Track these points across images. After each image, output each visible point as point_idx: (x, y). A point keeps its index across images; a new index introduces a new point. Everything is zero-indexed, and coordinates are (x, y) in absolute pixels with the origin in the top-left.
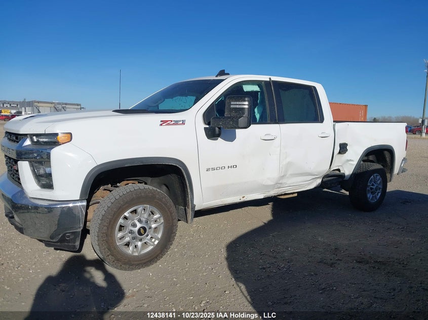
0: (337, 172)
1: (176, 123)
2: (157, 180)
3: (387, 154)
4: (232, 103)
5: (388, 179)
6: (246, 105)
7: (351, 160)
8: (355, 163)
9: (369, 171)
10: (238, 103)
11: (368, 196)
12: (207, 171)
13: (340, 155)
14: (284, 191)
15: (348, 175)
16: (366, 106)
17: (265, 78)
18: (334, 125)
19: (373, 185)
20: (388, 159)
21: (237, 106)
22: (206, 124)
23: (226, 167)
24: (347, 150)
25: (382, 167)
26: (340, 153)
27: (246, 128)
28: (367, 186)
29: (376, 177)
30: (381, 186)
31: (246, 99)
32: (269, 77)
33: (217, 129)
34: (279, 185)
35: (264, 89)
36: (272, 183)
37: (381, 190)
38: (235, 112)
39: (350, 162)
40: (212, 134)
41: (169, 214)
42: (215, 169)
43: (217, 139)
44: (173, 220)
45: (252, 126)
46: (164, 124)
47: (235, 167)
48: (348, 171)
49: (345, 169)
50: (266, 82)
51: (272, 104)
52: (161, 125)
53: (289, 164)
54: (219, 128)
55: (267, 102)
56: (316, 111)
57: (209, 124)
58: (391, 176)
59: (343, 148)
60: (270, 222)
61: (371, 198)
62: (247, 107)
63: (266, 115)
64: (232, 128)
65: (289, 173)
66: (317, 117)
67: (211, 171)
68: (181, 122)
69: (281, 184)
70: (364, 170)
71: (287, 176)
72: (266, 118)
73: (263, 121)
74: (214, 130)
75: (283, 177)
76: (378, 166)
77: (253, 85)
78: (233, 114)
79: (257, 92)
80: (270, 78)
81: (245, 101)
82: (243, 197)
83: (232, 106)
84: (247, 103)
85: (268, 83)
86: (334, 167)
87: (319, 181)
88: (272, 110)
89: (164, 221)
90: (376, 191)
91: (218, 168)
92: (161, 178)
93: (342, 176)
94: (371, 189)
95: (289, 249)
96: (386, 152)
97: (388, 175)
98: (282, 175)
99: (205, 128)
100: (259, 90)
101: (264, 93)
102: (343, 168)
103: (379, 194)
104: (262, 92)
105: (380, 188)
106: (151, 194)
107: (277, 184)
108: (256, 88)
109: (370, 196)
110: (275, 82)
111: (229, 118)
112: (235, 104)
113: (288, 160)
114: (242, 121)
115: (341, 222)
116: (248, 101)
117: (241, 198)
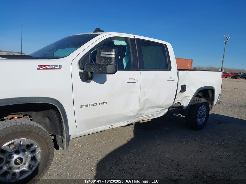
0: (179, 104)
1: (54, 67)
2: (40, 113)
3: (210, 92)
4: (102, 53)
5: (210, 109)
6: (113, 55)
7: (188, 97)
8: (191, 98)
9: (199, 103)
10: (106, 53)
11: (198, 120)
12: (81, 107)
13: (181, 93)
14: (143, 119)
15: (185, 107)
16: (192, 60)
17: (131, 36)
18: (178, 73)
19: (201, 113)
20: (210, 95)
21: (106, 56)
22: (81, 69)
23: (98, 104)
24: (185, 90)
25: (206, 101)
26: (181, 91)
27: (113, 74)
28: (197, 113)
29: (203, 108)
30: (205, 113)
31: (113, 50)
32: (134, 35)
33: (90, 74)
34: (139, 115)
35: (130, 44)
36: (134, 114)
37: (205, 116)
38: (104, 61)
39: (187, 98)
40: (86, 77)
41: (45, 144)
42: (88, 106)
43: (90, 82)
44: (49, 149)
45: (119, 72)
46: (42, 69)
47: (105, 103)
48: (185, 103)
49: (183, 102)
50: (131, 39)
51: (135, 56)
52: (39, 69)
53: (147, 100)
54: (92, 73)
55: (131, 54)
56: (166, 62)
57: (83, 69)
58: (212, 107)
59: (183, 88)
60: (132, 140)
61: (199, 121)
62: (113, 56)
63: (131, 64)
64: (101, 73)
65: (146, 106)
66: (167, 67)
67: (84, 108)
68: (58, 67)
69: (140, 114)
70: (196, 103)
71: (145, 108)
72: (131, 66)
73: (128, 68)
74: (87, 74)
75: (141, 110)
76: (204, 100)
77: (122, 40)
78: (103, 62)
79: (124, 46)
80: (134, 37)
81: (112, 51)
82: (112, 126)
83: (102, 55)
84: (114, 53)
85: (132, 40)
86: (176, 101)
87: (166, 111)
88: (135, 60)
89: (41, 150)
90: (203, 116)
91: (91, 105)
92: (44, 112)
93: (182, 107)
94: (200, 115)
95: (144, 166)
96: (210, 91)
97: (210, 106)
98: (141, 108)
99: (80, 73)
100: (126, 45)
101: (129, 47)
102: (182, 102)
103: (204, 119)
104: (128, 46)
105: (205, 115)
106: (27, 129)
107: (138, 114)
108: (124, 43)
109: (199, 120)
110: (138, 40)
111: (99, 65)
112: (104, 54)
113: (146, 97)
114: (110, 68)
115: (180, 139)
116: (115, 52)
117: (110, 126)
